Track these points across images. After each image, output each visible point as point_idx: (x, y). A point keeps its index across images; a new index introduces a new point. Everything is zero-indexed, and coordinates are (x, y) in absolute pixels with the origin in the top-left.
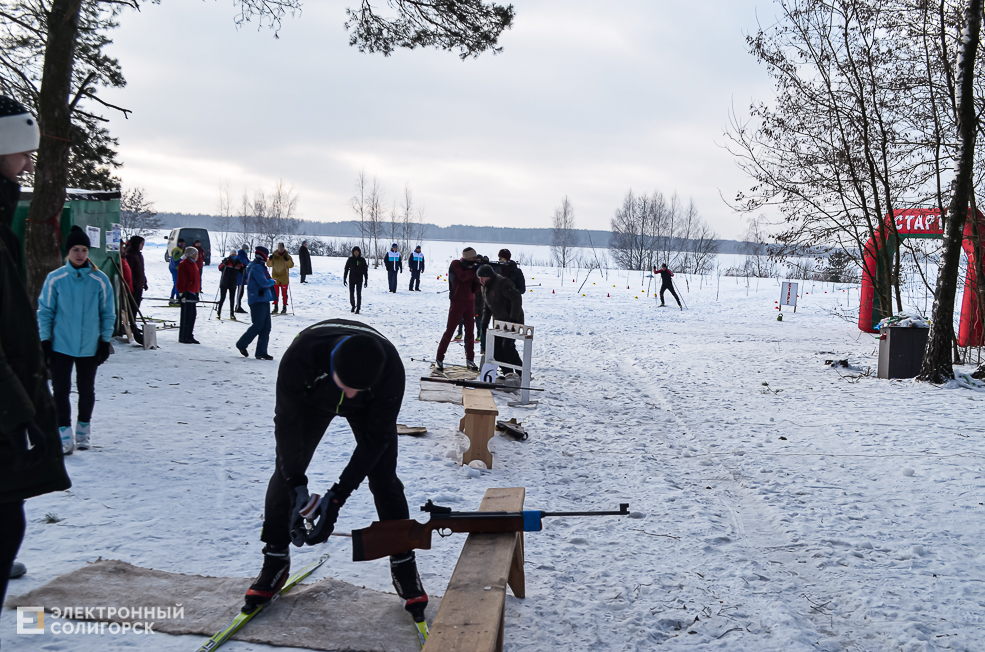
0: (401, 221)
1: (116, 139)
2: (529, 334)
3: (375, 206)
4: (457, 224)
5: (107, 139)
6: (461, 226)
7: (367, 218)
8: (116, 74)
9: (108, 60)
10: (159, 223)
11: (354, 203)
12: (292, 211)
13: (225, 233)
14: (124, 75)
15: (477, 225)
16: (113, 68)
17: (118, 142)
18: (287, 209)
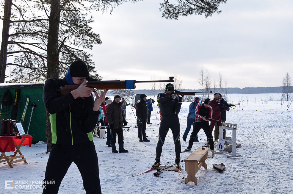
0: (218, 87)
1: (94, 63)
2: (235, 127)
3: (207, 82)
4: (247, 87)
5: (90, 62)
6: (249, 88)
7: (205, 87)
8: (98, 39)
9: (96, 35)
10: (133, 93)
11: (200, 81)
12: (180, 86)
13: (154, 96)
14: (101, 39)
15: (255, 87)
16: (97, 37)
17: (95, 63)
18: (179, 85)
